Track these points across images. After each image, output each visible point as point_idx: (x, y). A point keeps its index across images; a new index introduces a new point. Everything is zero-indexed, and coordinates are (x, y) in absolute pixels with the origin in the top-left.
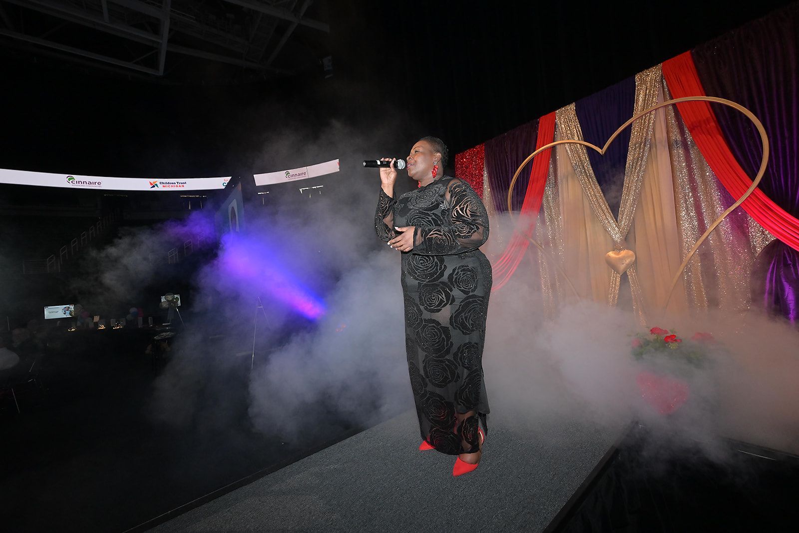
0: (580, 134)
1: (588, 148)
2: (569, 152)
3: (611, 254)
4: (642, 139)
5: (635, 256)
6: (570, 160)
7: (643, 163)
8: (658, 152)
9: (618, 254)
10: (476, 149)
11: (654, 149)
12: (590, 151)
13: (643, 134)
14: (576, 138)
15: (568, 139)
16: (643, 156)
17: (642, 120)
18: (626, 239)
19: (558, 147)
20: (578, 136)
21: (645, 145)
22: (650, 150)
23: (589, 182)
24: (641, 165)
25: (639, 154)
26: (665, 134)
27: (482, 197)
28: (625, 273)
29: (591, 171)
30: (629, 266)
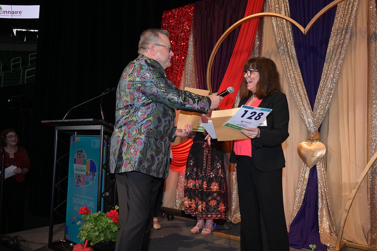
0: (288, 10)
1: (293, 26)
2: (275, 27)
3: (305, 145)
4: (344, 25)
5: (325, 150)
6: (275, 36)
7: (343, 52)
8: (358, 42)
9: (310, 145)
10: (185, 9)
11: (354, 38)
12: (295, 29)
13: (345, 20)
14: (283, 12)
15: (276, 13)
16: (343, 43)
17: (346, 6)
18: (319, 130)
19: (265, 19)
20: (285, 12)
21: (346, 33)
22: (350, 39)
23: (291, 62)
24: (341, 52)
25: (340, 41)
26: (365, 25)
27: (185, 63)
28: (315, 167)
29: (294, 52)
30: (319, 159)
